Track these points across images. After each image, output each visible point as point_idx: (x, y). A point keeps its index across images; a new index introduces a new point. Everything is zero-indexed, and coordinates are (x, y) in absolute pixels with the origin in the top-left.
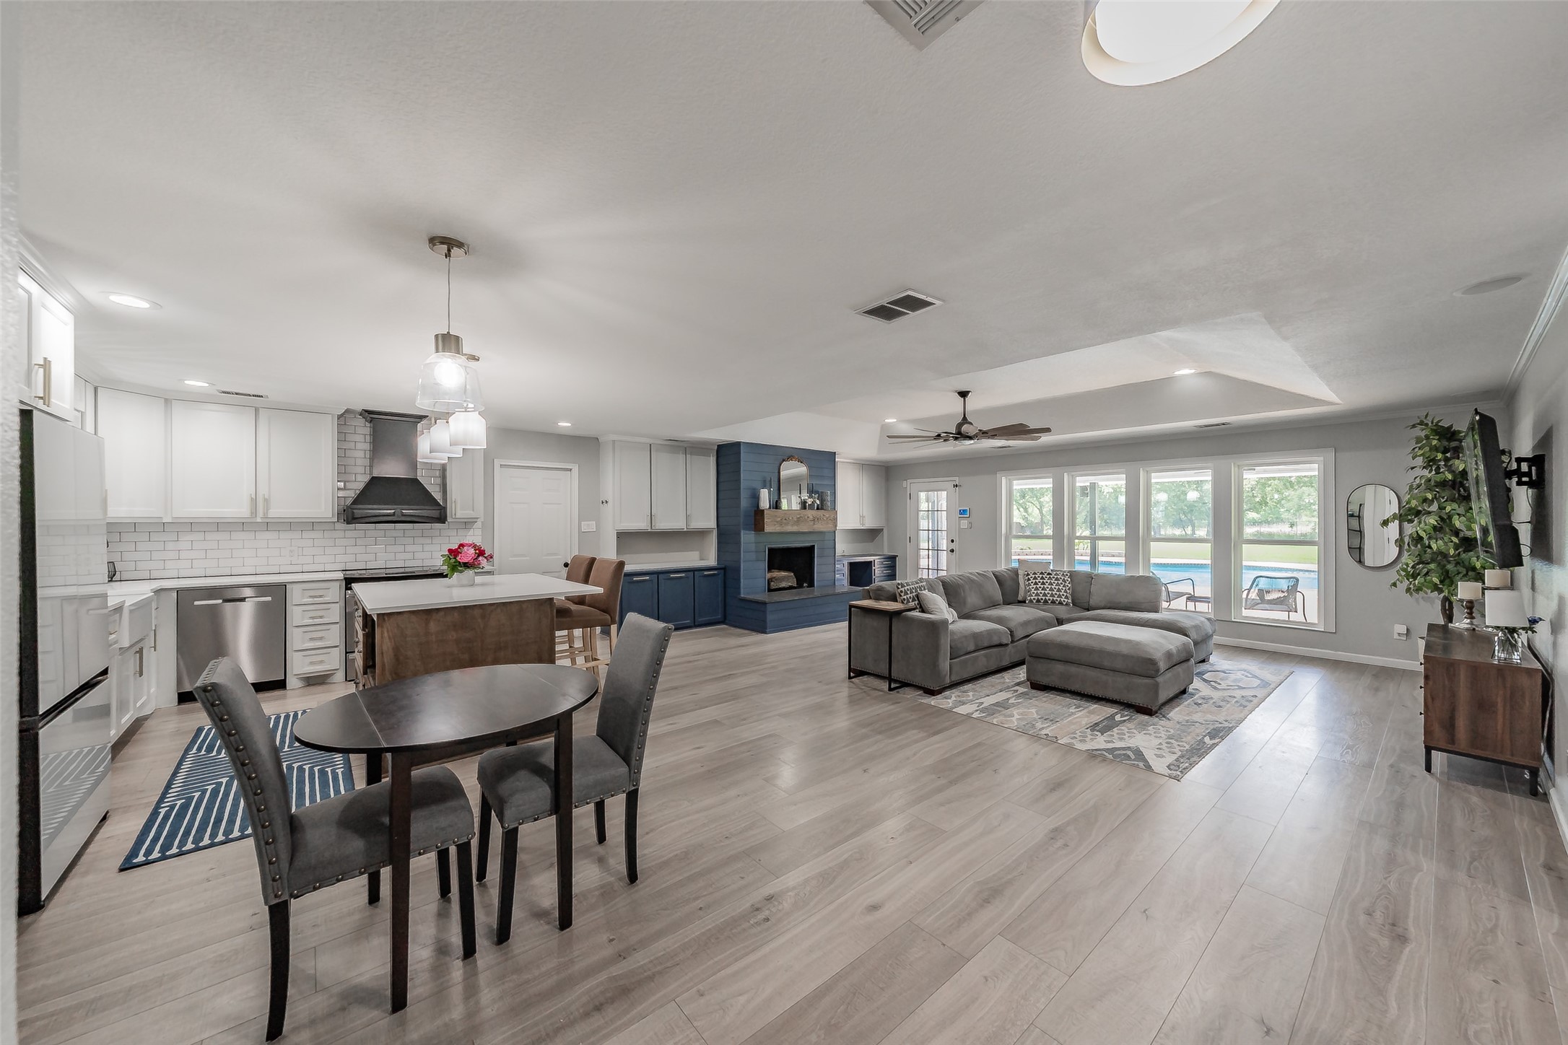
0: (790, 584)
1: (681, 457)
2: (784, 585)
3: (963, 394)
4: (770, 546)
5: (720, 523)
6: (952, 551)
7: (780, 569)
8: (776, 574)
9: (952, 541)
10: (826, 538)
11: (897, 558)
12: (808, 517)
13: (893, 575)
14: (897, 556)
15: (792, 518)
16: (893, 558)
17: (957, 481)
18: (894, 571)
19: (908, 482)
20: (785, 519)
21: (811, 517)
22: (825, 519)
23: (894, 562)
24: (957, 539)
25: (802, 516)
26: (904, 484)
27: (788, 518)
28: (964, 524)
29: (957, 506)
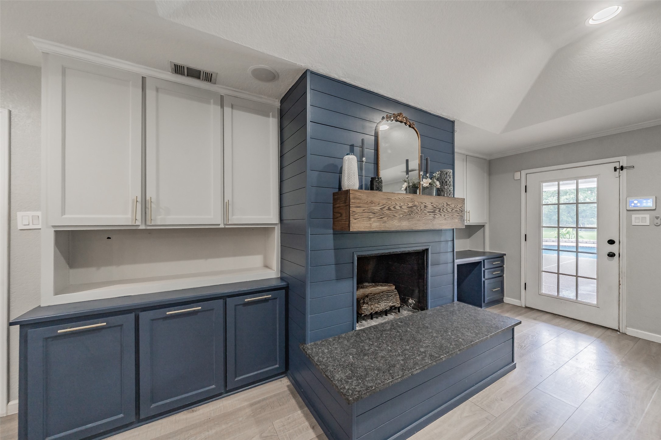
0: (391, 304)
1: (214, 109)
2: (383, 306)
4: (360, 254)
5: (285, 217)
6: (611, 256)
7: (375, 281)
8: (371, 289)
9: (611, 242)
10: (443, 239)
11: (505, 257)
12: (425, 207)
13: (501, 276)
14: (505, 255)
15: (401, 207)
16: (501, 257)
17: (624, 161)
18: (502, 271)
19: (524, 172)
20: (389, 209)
21: (430, 207)
22: (449, 210)
23: (503, 262)
24: (624, 239)
25: (416, 203)
26: (517, 175)
27: (394, 207)
28: (641, 219)
29: (624, 195)
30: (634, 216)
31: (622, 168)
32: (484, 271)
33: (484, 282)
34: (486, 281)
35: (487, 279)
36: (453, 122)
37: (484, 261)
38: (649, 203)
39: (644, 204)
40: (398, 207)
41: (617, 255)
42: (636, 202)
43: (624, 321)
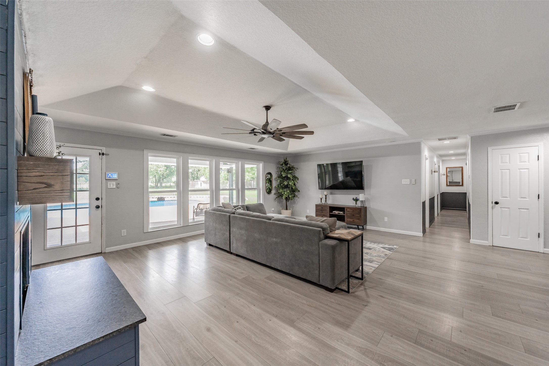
9: (97, 199)
17: (104, 150)
24: (104, 197)
28: (112, 185)
29: (104, 171)
30: (109, 183)
31: (103, 154)
38: (115, 176)
39: (114, 176)
41: (101, 207)
42: (110, 175)
43: (104, 246)
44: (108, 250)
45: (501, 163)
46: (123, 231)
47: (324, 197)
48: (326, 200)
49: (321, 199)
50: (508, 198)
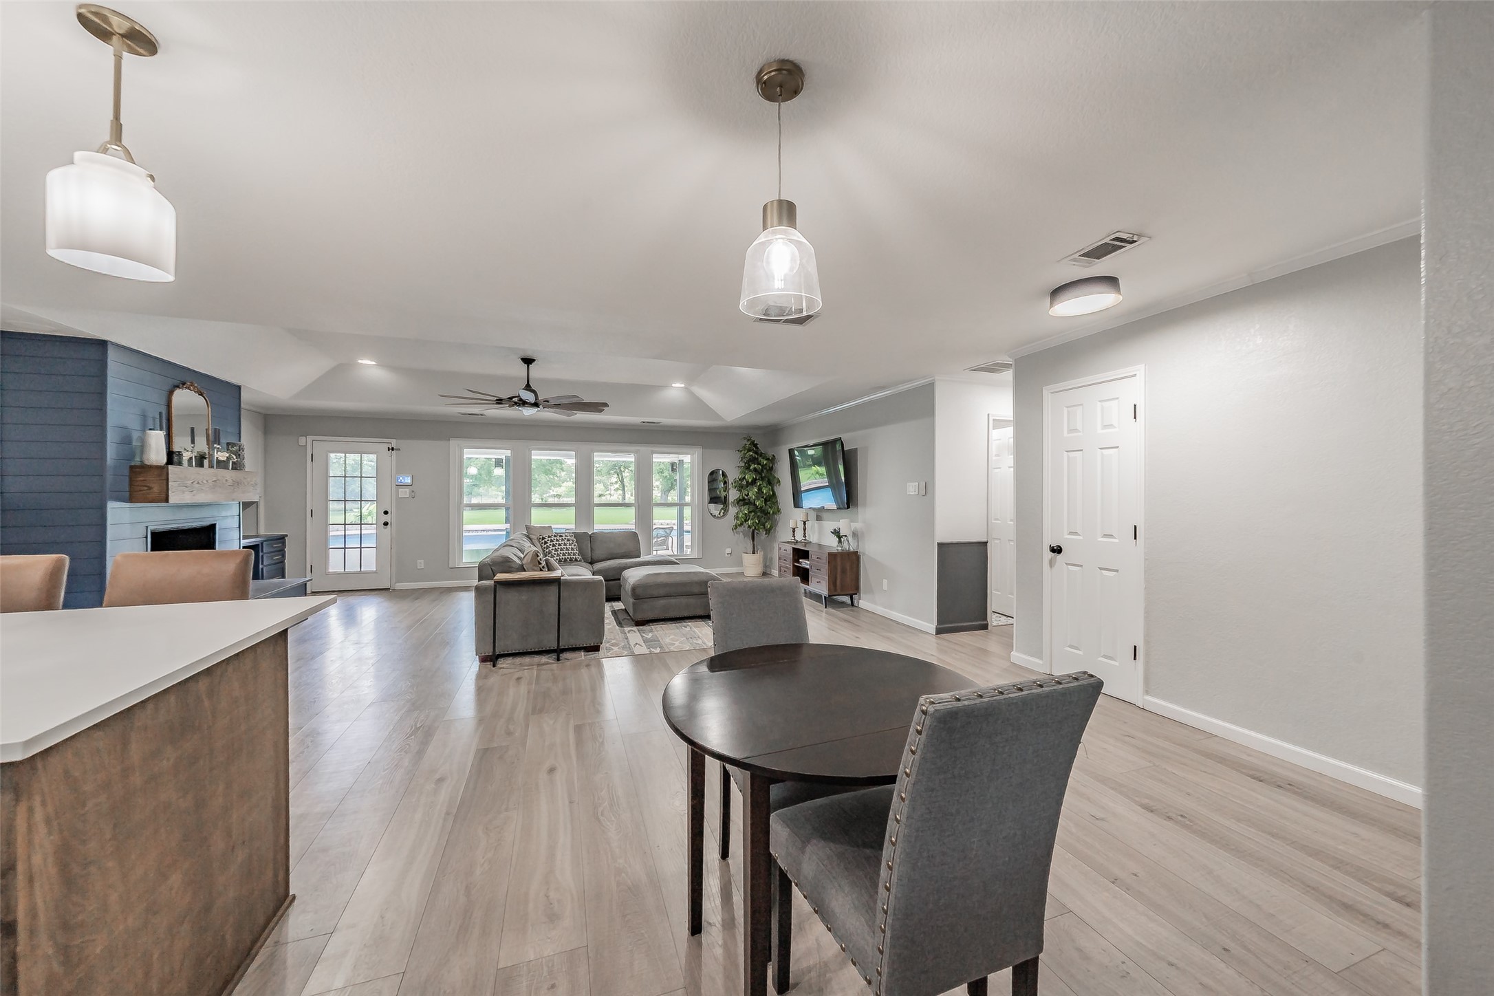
3: (528, 361)
4: (153, 528)
6: (386, 524)
9: (386, 513)
10: (228, 513)
11: (286, 538)
12: (226, 480)
13: (282, 562)
14: (287, 536)
15: (207, 481)
16: (282, 539)
17: (394, 443)
18: (284, 556)
19: (310, 439)
20: (198, 483)
21: (230, 481)
22: (246, 483)
23: (284, 544)
24: (394, 510)
25: (219, 478)
26: (302, 440)
27: (202, 482)
28: (404, 493)
29: (394, 472)
30: (400, 490)
31: (393, 449)
32: (262, 556)
33: (262, 569)
34: (264, 568)
35: (266, 566)
36: (239, 388)
37: (262, 544)
38: (408, 480)
39: (406, 481)
40: (205, 482)
41: (389, 523)
42: (401, 478)
43: (394, 580)
44: (399, 586)
45: (1068, 433)
46: (419, 561)
47: (801, 525)
48: (805, 534)
49: (794, 530)
50: (1080, 535)
